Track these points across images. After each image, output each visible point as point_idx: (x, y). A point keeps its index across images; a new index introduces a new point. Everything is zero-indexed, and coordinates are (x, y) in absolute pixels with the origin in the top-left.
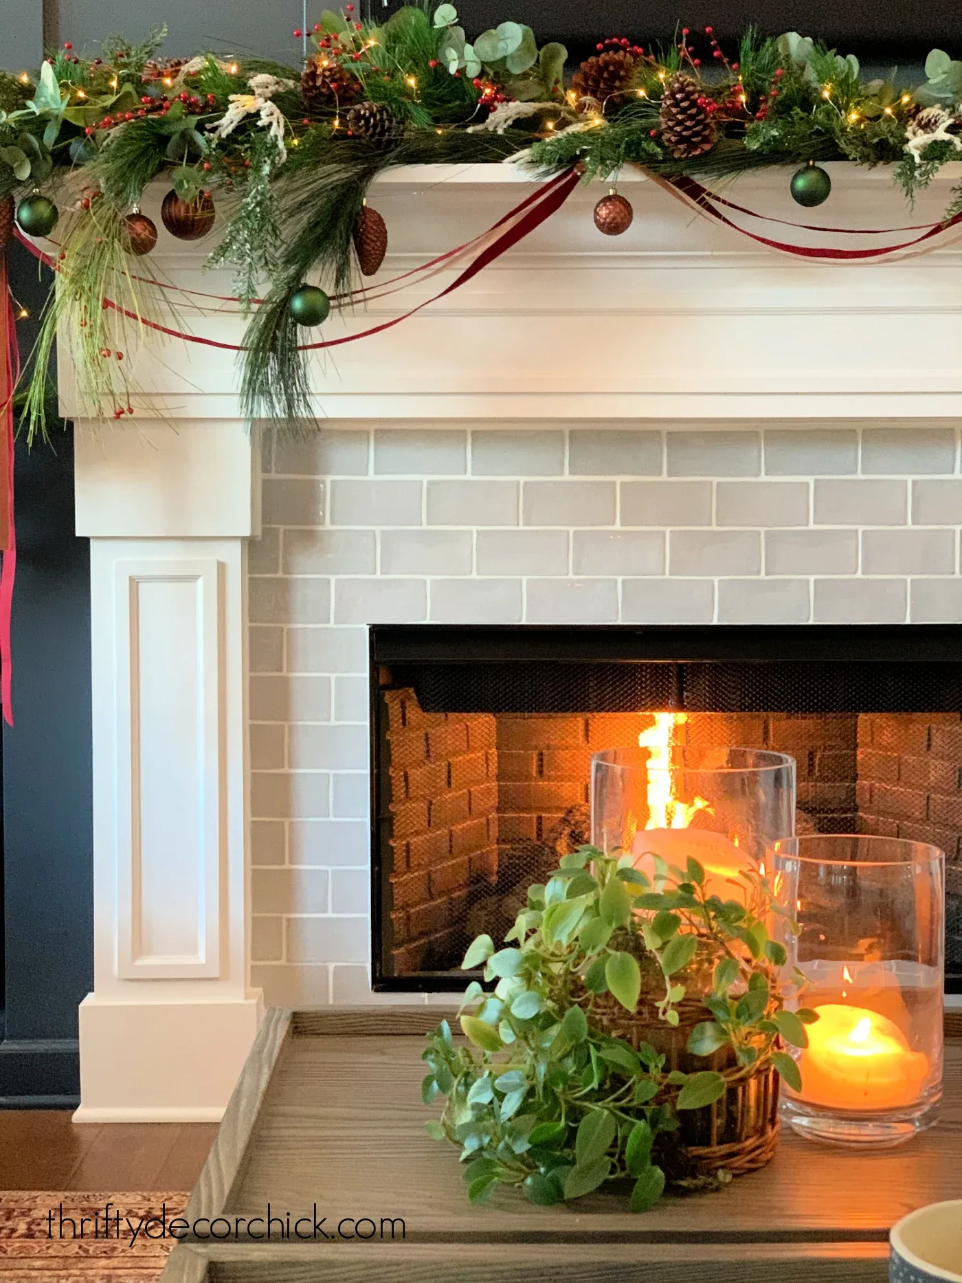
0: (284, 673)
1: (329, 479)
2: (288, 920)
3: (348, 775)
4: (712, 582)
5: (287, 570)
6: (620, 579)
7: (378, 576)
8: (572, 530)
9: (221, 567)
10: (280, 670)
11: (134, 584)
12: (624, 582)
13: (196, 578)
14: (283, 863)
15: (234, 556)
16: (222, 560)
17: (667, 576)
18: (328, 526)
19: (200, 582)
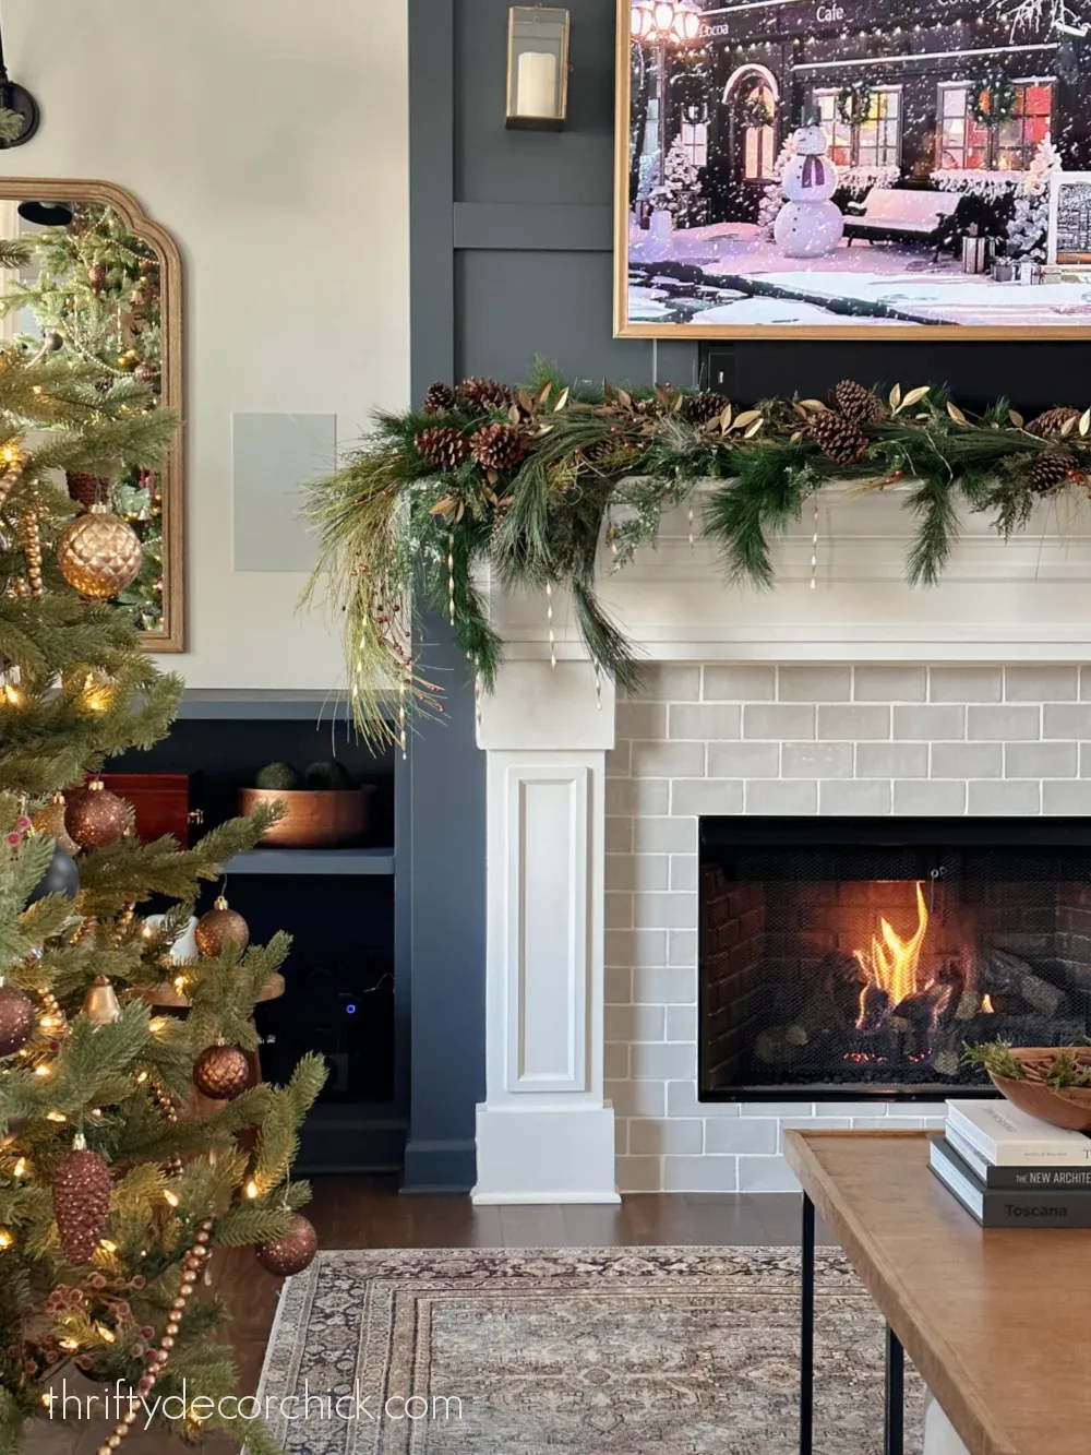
0: (632, 853)
1: (669, 703)
2: (632, 1046)
3: (681, 933)
4: (964, 783)
5: (635, 774)
6: (892, 781)
7: (706, 778)
8: (856, 742)
9: (590, 773)
10: (629, 850)
11: (522, 787)
12: (896, 783)
13: (570, 781)
14: (629, 1001)
15: (598, 764)
16: (590, 766)
17: (929, 779)
18: (668, 739)
19: (574, 783)
